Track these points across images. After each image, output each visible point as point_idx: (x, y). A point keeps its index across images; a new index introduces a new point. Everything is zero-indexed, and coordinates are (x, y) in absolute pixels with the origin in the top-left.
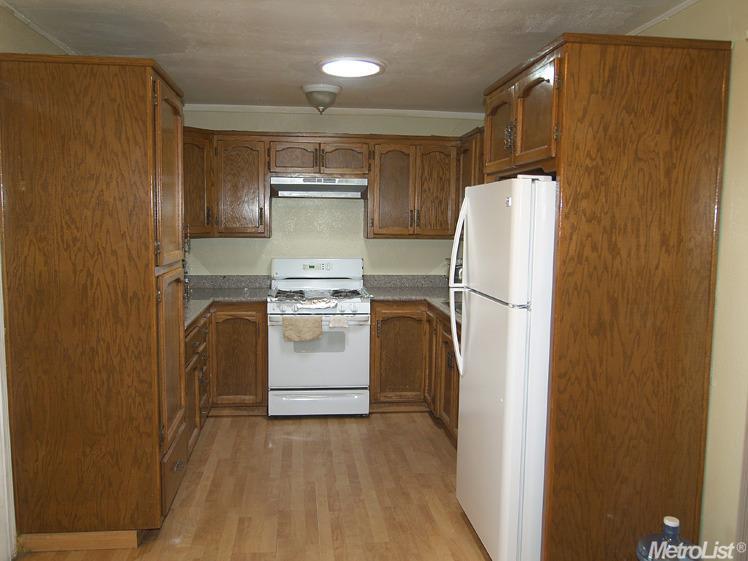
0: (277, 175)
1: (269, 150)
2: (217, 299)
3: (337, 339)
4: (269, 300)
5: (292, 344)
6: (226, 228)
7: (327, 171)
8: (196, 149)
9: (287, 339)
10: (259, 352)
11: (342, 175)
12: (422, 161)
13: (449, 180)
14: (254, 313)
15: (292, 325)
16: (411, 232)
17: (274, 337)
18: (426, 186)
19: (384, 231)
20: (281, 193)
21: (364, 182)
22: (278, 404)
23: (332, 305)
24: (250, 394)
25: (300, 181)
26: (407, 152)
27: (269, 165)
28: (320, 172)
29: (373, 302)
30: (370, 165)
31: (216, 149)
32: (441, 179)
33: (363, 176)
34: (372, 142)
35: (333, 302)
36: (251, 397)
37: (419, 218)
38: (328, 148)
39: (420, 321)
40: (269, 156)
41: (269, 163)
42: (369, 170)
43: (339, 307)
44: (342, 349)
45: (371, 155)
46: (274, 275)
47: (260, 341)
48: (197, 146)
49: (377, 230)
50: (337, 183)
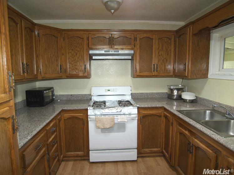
0: (92, 49)
1: (88, 38)
2: (64, 109)
3: (122, 126)
4: (89, 108)
5: (100, 130)
6: (69, 74)
7: (116, 47)
8: (53, 37)
9: (98, 127)
10: (85, 133)
11: (122, 49)
12: (159, 42)
13: (171, 50)
14: (81, 114)
15: (100, 121)
16: (154, 75)
17: (92, 126)
18: (160, 54)
19: (142, 74)
20: (94, 57)
21: (132, 52)
22: (94, 157)
23: (119, 110)
24: (81, 152)
25: (103, 52)
26: (152, 38)
27: (88, 45)
28: (112, 48)
29: (138, 108)
30: (135, 44)
31: (64, 37)
32: (167, 50)
33: (132, 49)
34: (136, 33)
35: (120, 109)
36: (82, 153)
37: (157, 68)
38: (116, 36)
39: (161, 116)
40: (88, 40)
41: (88, 43)
42: (135, 46)
43: (123, 111)
44: (124, 131)
45: (135, 39)
46: (92, 94)
47: (85, 127)
48: (54, 36)
49: (138, 74)
50: (119, 53)
